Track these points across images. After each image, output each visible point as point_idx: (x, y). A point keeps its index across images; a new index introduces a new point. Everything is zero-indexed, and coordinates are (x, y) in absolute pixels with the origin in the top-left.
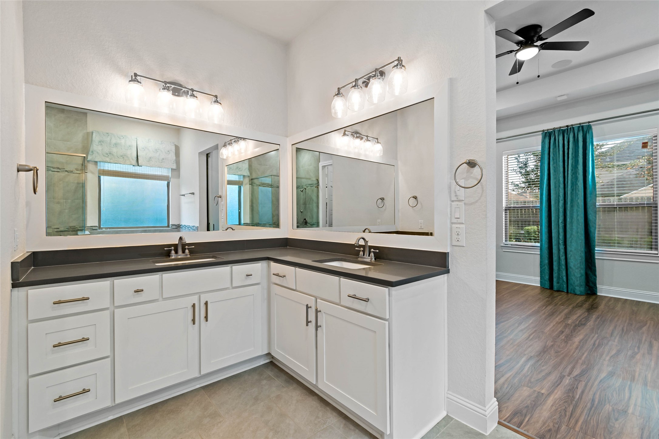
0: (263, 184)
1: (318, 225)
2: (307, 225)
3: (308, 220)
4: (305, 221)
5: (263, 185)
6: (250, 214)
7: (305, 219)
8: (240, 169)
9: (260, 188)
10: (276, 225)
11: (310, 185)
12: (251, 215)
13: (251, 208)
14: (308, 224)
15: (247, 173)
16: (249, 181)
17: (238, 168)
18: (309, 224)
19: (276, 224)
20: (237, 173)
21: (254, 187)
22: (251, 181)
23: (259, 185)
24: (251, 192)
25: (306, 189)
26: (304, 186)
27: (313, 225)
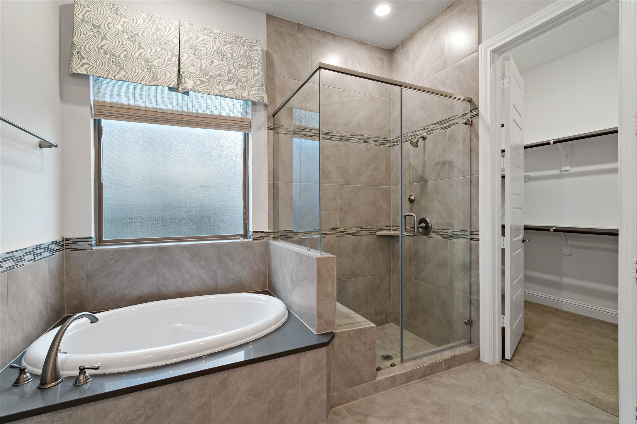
0: (305, 130)
1: (471, 239)
2: (431, 237)
3: (432, 221)
4: (423, 225)
5: (304, 133)
6: (269, 208)
7: (423, 220)
8: (239, 82)
9: (296, 141)
10: (338, 235)
11: (440, 123)
12: (272, 211)
13: (272, 191)
14: (432, 234)
15: (262, 97)
16: (266, 120)
17: (234, 78)
18: (437, 233)
19: (338, 231)
20: (231, 94)
21: (281, 136)
22: (272, 120)
23: (295, 132)
24: (272, 150)
25: (424, 139)
26: (416, 133)
27: (453, 237)
